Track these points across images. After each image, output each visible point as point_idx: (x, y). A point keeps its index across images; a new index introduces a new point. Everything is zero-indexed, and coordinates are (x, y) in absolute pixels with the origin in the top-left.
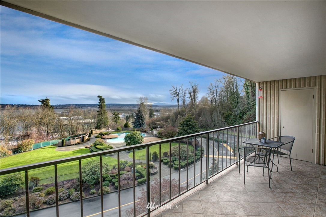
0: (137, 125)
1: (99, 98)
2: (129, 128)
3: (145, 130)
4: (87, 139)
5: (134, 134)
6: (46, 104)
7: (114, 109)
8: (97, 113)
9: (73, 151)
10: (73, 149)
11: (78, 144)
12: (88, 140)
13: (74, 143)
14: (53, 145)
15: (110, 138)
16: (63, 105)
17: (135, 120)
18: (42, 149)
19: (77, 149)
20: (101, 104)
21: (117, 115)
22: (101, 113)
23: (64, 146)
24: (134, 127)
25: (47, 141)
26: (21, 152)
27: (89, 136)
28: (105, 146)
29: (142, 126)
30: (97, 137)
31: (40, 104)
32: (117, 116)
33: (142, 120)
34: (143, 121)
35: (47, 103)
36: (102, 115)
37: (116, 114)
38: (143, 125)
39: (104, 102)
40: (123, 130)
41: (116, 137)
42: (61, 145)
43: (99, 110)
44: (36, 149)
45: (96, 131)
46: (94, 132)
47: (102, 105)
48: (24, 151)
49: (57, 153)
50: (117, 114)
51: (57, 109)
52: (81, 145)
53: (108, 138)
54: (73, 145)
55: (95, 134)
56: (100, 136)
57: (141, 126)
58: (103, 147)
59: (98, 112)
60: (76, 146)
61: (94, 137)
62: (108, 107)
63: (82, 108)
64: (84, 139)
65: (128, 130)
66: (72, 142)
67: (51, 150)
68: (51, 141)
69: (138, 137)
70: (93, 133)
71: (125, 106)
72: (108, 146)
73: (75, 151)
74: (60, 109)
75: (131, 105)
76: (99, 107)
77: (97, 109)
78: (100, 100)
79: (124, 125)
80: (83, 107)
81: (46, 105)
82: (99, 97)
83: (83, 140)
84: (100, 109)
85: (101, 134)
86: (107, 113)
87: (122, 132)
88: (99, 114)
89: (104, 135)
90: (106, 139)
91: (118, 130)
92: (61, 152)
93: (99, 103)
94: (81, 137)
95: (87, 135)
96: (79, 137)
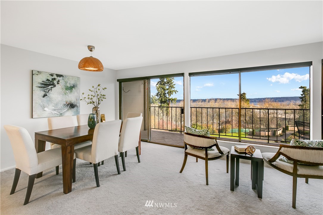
1: (302, 90)
4: (279, 134)
16: (261, 99)
20: (305, 96)
35: (244, 96)
43: (301, 104)
45: (292, 127)
46: (290, 128)
51: (255, 102)
54: (263, 136)
55: (291, 131)
59: (299, 106)
63: (283, 102)
66: (262, 133)
70: (289, 130)
74: (258, 102)
76: (301, 100)
77: (299, 102)
78: (303, 91)
80: (284, 100)
81: (244, 99)
82: (301, 88)
84: (303, 102)
93: (302, 95)
94: (273, 131)
95: (280, 130)
96: (271, 130)
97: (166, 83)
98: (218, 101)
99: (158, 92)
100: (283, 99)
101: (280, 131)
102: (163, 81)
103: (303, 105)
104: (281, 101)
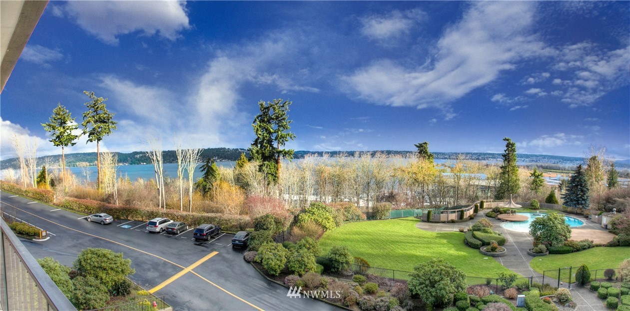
0: (571, 200)
1: (505, 143)
2: (556, 205)
3: (585, 212)
4: (470, 216)
5: (551, 220)
6: (424, 151)
7: (543, 165)
8: (501, 171)
9: (438, 234)
10: (441, 230)
11: (453, 222)
12: (471, 218)
13: (446, 220)
14: (417, 217)
15: (511, 221)
17: (567, 190)
18: (400, 221)
19: (447, 231)
20: (508, 154)
21: (537, 177)
22: (507, 170)
23: (431, 222)
24: (564, 203)
25: (411, 209)
26: (377, 219)
27: (476, 211)
28: (490, 235)
29: (582, 204)
30: (488, 215)
31: (416, 149)
32: (538, 180)
33: (582, 191)
34: (584, 194)
36: (508, 175)
37: (537, 174)
38: (583, 202)
39: (514, 150)
40: (542, 207)
41: (524, 219)
42: (426, 219)
43: (504, 165)
44: (394, 218)
45: (490, 203)
46: (485, 205)
47: (510, 155)
48: (380, 219)
49: (415, 232)
50: (539, 176)
52: (455, 226)
53: (506, 221)
54: (444, 222)
55: (488, 208)
56: (494, 214)
57: (578, 204)
58: (487, 237)
59: (501, 168)
60: (449, 226)
61: (484, 214)
62: (533, 161)
64: (463, 216)
65: (552, 208)
66: (443, 217)
67: (410, 224)
68: (416, 211)
69: (559, 226)
70: (484, 207)
71: (565, 160)
72: (497, 236)
73: (442, 234)
75: (577, 161)
76: (504, 158)
78: (507, 146)
79: (546, 197)
80: (490, 158)
81: (424, 153)
82: (505, 140)
83: (461, 217)
84: (506, 162)
85: (497, 211)
86: (518, 172)
87: (538, 211)
88: (504, 173)
89: (501, 213)
90: (503, 221)
91: (533, 206)
92: (421, 230)
93: (505, 151)
94: (459, 211)
95: (471, 208)
96: (456, 210)
97: (273, 119)
98: (378, 155)
99: (257, 137)
100: (488, 156)
101: (471, 210)
102: (267, 115)
103: (506, 167)
104: (486, 158)
